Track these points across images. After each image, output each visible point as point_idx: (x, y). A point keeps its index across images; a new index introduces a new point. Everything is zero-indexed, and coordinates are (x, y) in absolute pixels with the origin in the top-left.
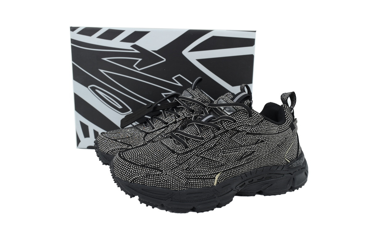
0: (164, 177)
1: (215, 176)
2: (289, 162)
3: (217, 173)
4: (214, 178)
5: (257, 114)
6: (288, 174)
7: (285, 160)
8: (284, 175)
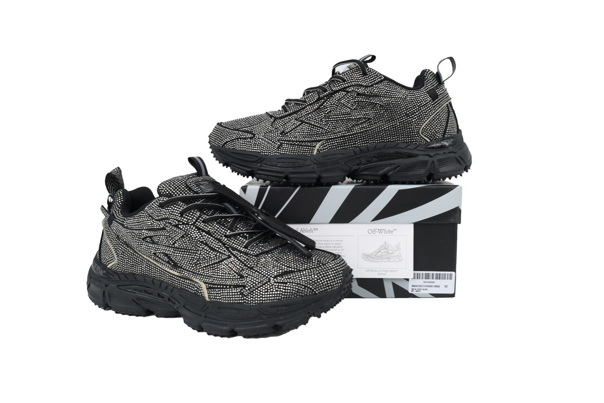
0: (255, 141)
1: (317, 144)
2: (429, 141)
3: (319, 141)
4: (315, 146)
5: (376, 73)
6: (424, 155)
7: (421, 137)
8: (418, 155)
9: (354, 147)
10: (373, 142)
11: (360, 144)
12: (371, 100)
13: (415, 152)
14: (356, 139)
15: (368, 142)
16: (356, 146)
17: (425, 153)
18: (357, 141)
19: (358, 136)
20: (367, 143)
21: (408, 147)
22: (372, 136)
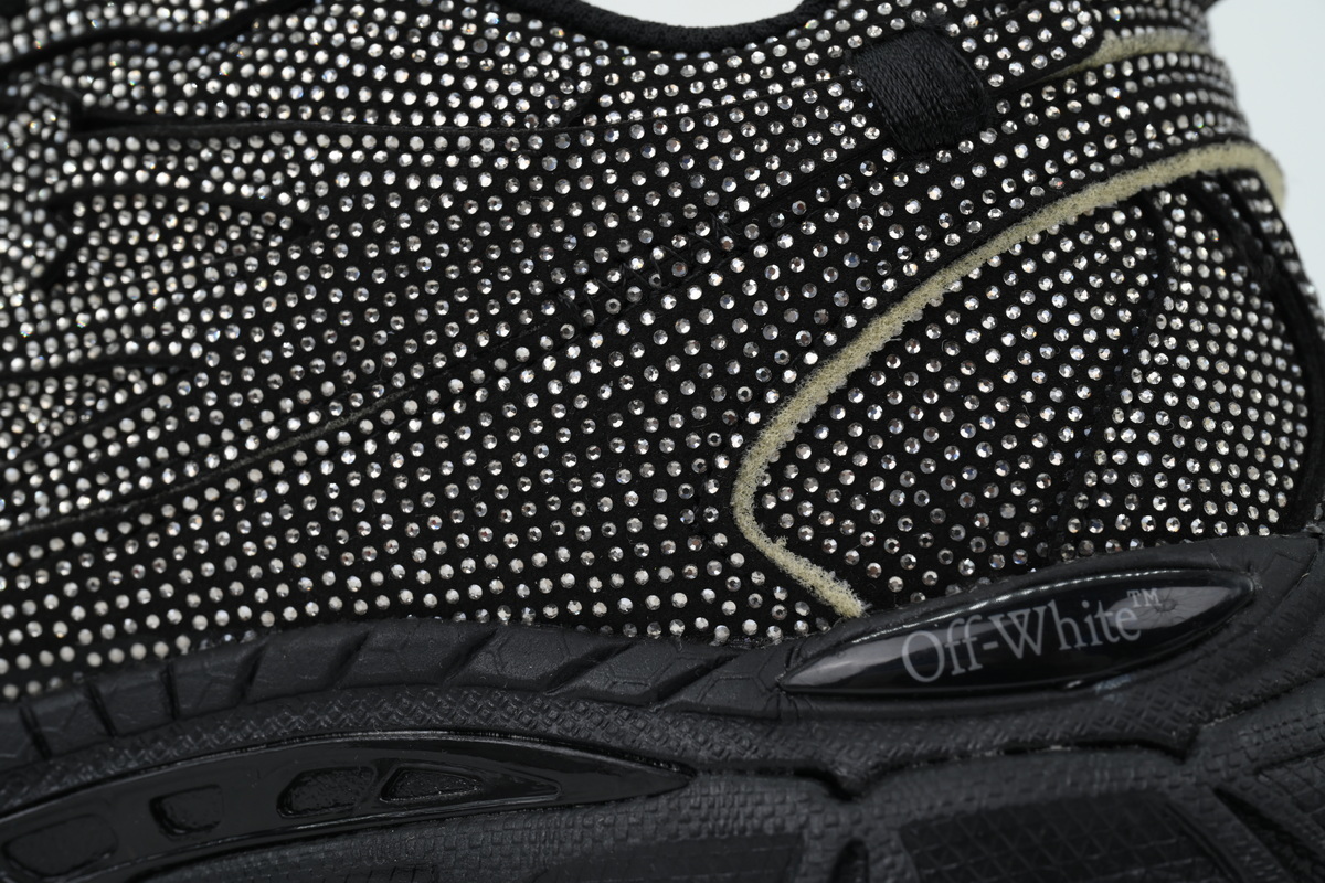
6: (767, 770)
7: (756, 559)
8: (688, 771)
9: (37, 671)
10: (236, 625)
11: (100, 645)
12: (204, 169)
13: (655, 732)
14: (56, 585)
15: (186, 627)
16: (59, 667)
17: (780, 750)
18: (63, 613)
19: (71, 553)
20: (168, 632)
21: (594, 680)
22: (216, 554)
